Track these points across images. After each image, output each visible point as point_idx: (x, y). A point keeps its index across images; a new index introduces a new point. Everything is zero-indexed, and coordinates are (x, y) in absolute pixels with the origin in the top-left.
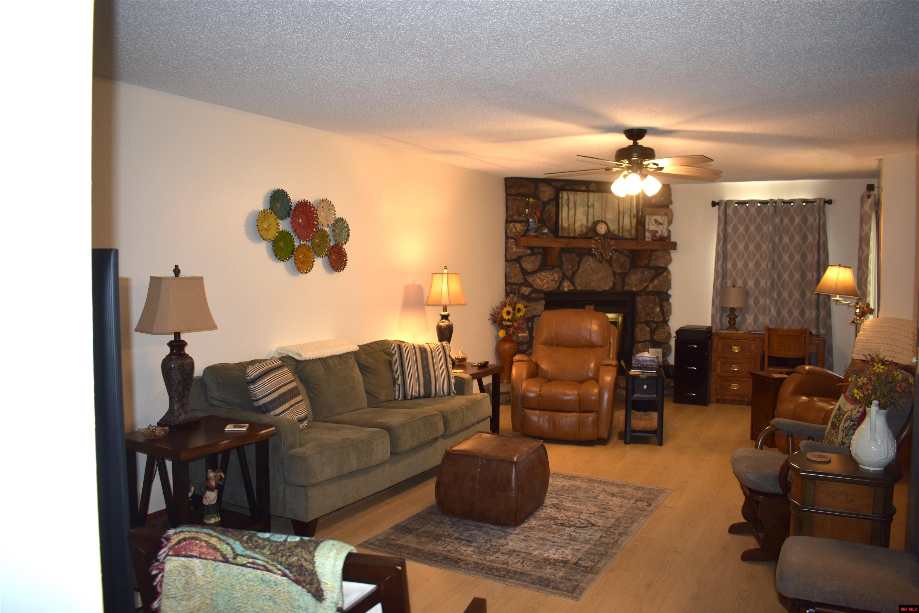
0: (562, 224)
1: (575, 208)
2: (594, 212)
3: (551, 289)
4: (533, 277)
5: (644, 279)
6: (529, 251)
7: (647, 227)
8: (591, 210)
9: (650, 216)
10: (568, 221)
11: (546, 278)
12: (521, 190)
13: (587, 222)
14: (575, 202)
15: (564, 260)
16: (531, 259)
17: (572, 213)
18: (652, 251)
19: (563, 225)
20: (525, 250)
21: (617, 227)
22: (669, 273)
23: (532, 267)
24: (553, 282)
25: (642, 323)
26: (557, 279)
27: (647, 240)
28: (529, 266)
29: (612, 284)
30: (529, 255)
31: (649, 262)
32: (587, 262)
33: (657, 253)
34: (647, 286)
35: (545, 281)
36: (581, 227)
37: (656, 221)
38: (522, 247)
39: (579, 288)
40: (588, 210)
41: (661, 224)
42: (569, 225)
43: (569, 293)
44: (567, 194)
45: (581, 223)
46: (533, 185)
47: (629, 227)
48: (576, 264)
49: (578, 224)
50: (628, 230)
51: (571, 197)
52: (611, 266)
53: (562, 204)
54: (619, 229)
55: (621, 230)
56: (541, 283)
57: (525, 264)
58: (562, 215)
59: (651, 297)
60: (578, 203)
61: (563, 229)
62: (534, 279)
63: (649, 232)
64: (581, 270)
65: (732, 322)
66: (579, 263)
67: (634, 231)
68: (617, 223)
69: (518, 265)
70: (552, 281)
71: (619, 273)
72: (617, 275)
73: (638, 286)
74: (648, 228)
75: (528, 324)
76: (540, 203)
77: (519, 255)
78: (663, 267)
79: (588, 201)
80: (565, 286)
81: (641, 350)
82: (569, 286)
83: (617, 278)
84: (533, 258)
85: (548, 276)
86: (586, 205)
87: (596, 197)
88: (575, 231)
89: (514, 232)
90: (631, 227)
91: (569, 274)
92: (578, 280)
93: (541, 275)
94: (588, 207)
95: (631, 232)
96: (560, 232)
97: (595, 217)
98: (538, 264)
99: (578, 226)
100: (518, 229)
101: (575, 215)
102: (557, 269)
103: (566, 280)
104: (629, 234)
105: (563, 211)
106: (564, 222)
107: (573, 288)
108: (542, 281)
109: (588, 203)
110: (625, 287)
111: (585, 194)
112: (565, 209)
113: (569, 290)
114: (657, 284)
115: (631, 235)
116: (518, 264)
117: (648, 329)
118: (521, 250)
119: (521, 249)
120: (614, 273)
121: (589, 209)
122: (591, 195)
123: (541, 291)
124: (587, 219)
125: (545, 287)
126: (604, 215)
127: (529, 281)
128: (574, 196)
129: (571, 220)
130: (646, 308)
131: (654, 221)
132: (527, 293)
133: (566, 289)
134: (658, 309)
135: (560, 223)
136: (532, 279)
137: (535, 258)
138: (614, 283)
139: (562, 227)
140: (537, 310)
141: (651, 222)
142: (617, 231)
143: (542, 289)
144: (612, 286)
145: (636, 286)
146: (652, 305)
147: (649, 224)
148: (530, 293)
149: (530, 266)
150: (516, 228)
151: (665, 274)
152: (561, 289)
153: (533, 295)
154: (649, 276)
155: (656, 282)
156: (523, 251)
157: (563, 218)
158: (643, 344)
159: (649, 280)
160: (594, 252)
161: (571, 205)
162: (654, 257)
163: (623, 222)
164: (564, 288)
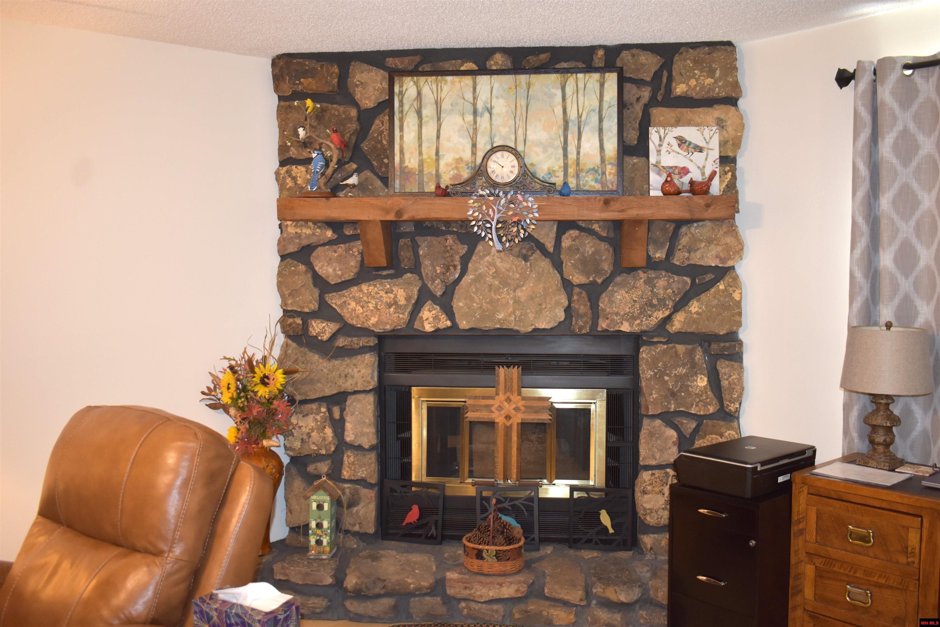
0: (402, 160)
1: (439, 119)
2: (491, 125)
3: (388, 327)
4: (341, 296)
5: (655, 302)
6: (329, 234)
7: (653, 159)
8: (483, 122)
9: (662, 130)
10: (420, 153)
11: (373, 297)
12: (301, 83)
13: (474, 153)
14: (438, 104)
15: (421, 252)
16: (335, 252)
17: (429, 131)
18: (679, 223)
19: (407, 163)
20: (318, 230)
21: (561, 163)
22: (736, 282)
23: (339, 273)
24: (392, 310)
25: (653, 417)
26: (402, 302)
27: (653, 193)
28: (331, 270)
29: (561, 315)
30: (331, 243)
31: (670, 253)
32: (485, 256)
33: (694, 229)
34: (668, 319)
35: (371, 306)
36: (457, 168)
37: (681, 141)
38: (310, 224)
39: (464, 324)
40: (475, 122)
41: (700, 150)
42: (421, 163)
43: (437, 334)
44: (416, 84)
45: (457, 157)
46: (336, 69)
47: (598, 160)
48: (457, 262)
49: (447, 159)
50: (594, 170)
51: (426, 90)
52: (558, 265)
53: (401, 112)
54: (566, 167)
55: (571, 171)
56: (361, 311)
57: (319, 265)
58: (402, 137)
59: (681, 348)
60: (446, 105)
61: (406, 173)
62: (345, 302)
63: (659, 174)
64: (468, 278)
65: (880, 438)
66: (465, 260)
67: (611, 170)
68: (561, 151)
69: (302, 268)
70: (390, 306)
71: (581, 286)
72: (577, 290)
73: (634, 318)
74: (658, 162)
75: (330, 411)
76: (354, 113)
77: (305, 242)
78: (717, 267)
79: (475, 98)
80: (424, 319)
81: (649, 488)
82: (436, 318)
83: (575, 297)
84: (341, 249)
85: (377, 293)
86: (470, 108)
87: (496, 86)
88: (438, 176)
89: (290, 188)
90: (603, 160)
91: (438, 289)
92: (461, 304)
93: (361, 291)
94: (475, 113)
95: (604, 173)
96: (397, 182)
97: (496, 140)
98: (353, 263)
99: (447, 165)
100: (300, 181)
101: (438, 137)
102: (409, 275)
103: (429, 302)
104: (596, 181)
105: (406, 129)
106: (407, 156)
107: (449, 323)
108: (363, 307)
109: (474, 105)
110: (600, 321)
111: (467, 80)
112: (411, 122)
113: (438, 330)
114: (697, 313)
115: (602, 183)
116: (303, 263)
117: (672, 434)
118: (308, 232)
119: (309, 227)
120: (567, 285)
121: (478, 119)
122: (483, 81)
123: (365, 332)
124: (474, 145)
125: (373, 320)
126: (520, 132)
127: (334, 306)
128: (434, 87)
129: (428, 151)
130: (666, 378)
131: (675, 143)
132: (325, 337)
133: (428, 328)
134: (702, 382)
135: (397, 159)
136: (339, 303)
137: (346, 251)
138: (568, 310)
139: (403, 169)
140: (353, 377)
141: (665, 145)
142: (561, 174)
143: (366, 325)
144: (562, 319)
145: (632, 318)
146: (682, 370)
147: (659, 151)
148: (334, 337)
149: (335, 270)
150: (294, 179)
151: (722, 287)
152: (417, 325)
153: (341, 342)
154: (670, 291)
155: (694, 307)
156: (314, 234)
157: (405, 147)
158: (657, 472)
159: (670, 304)
160: (476, 229)
161: (428, 111)
162: (684, 241)
163: (579, 147)
164: (422, 322)
